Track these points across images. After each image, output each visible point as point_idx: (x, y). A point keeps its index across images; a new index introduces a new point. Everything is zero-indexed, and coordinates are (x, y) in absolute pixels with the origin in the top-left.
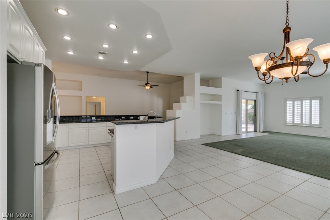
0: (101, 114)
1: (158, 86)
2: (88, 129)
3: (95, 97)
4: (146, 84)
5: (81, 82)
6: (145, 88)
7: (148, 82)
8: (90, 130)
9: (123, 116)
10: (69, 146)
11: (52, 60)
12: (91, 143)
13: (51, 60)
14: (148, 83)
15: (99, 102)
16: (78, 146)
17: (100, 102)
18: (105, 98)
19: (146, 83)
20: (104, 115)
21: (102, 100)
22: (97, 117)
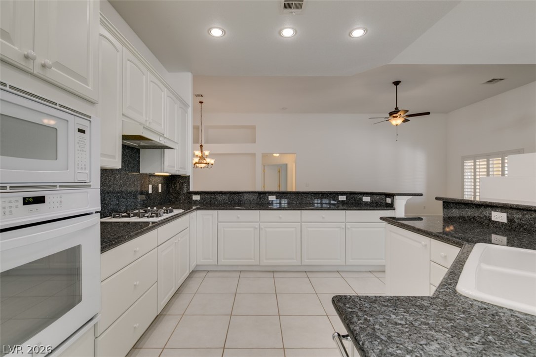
0: (289, 190)
1: (428, 113)
2: (257, 226)
3: (278, 155)
4: (391, 114)
5: (254, 128)
6: (391, 123)
7: (397, 108)
8: (262, 229)
9: (342, 194)
10: (217, 265)
11: (192, 73)
12: (265, 262)
13: (190, 74)
14: (397, 111)
15: (284, 164)
16: (237, 266)
17: (287, 164)
18: (296, 155)
19: (394, 110)
20: (294, 190)
21: (290, 160)
22: (280, 195)
